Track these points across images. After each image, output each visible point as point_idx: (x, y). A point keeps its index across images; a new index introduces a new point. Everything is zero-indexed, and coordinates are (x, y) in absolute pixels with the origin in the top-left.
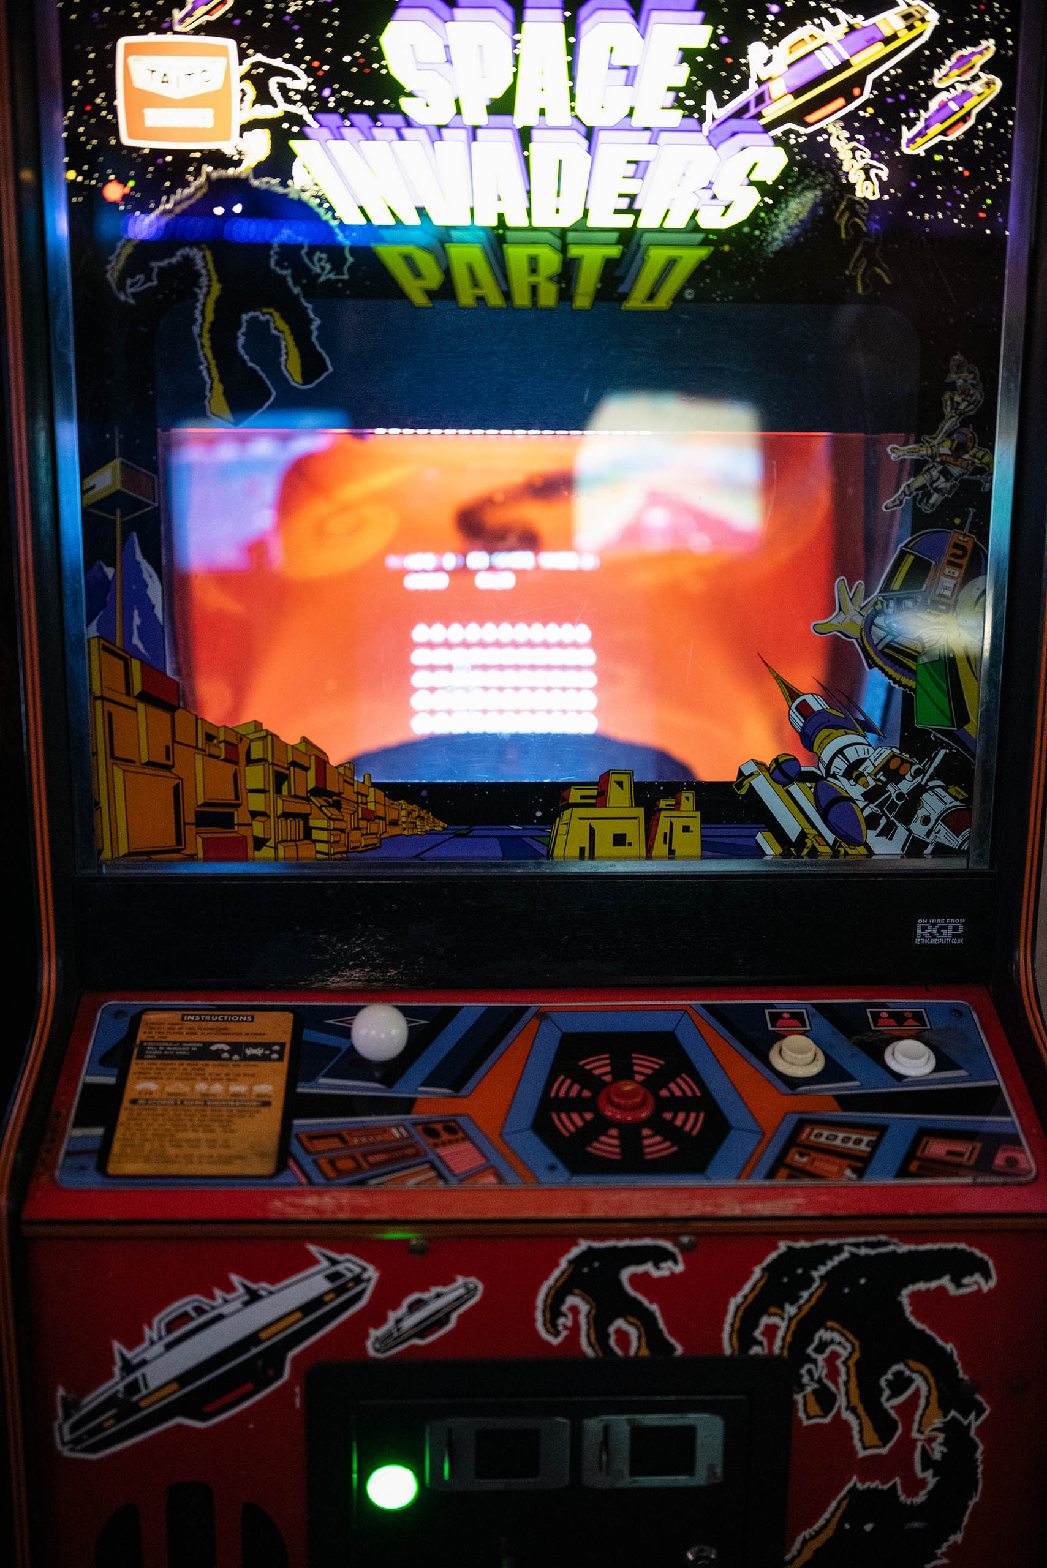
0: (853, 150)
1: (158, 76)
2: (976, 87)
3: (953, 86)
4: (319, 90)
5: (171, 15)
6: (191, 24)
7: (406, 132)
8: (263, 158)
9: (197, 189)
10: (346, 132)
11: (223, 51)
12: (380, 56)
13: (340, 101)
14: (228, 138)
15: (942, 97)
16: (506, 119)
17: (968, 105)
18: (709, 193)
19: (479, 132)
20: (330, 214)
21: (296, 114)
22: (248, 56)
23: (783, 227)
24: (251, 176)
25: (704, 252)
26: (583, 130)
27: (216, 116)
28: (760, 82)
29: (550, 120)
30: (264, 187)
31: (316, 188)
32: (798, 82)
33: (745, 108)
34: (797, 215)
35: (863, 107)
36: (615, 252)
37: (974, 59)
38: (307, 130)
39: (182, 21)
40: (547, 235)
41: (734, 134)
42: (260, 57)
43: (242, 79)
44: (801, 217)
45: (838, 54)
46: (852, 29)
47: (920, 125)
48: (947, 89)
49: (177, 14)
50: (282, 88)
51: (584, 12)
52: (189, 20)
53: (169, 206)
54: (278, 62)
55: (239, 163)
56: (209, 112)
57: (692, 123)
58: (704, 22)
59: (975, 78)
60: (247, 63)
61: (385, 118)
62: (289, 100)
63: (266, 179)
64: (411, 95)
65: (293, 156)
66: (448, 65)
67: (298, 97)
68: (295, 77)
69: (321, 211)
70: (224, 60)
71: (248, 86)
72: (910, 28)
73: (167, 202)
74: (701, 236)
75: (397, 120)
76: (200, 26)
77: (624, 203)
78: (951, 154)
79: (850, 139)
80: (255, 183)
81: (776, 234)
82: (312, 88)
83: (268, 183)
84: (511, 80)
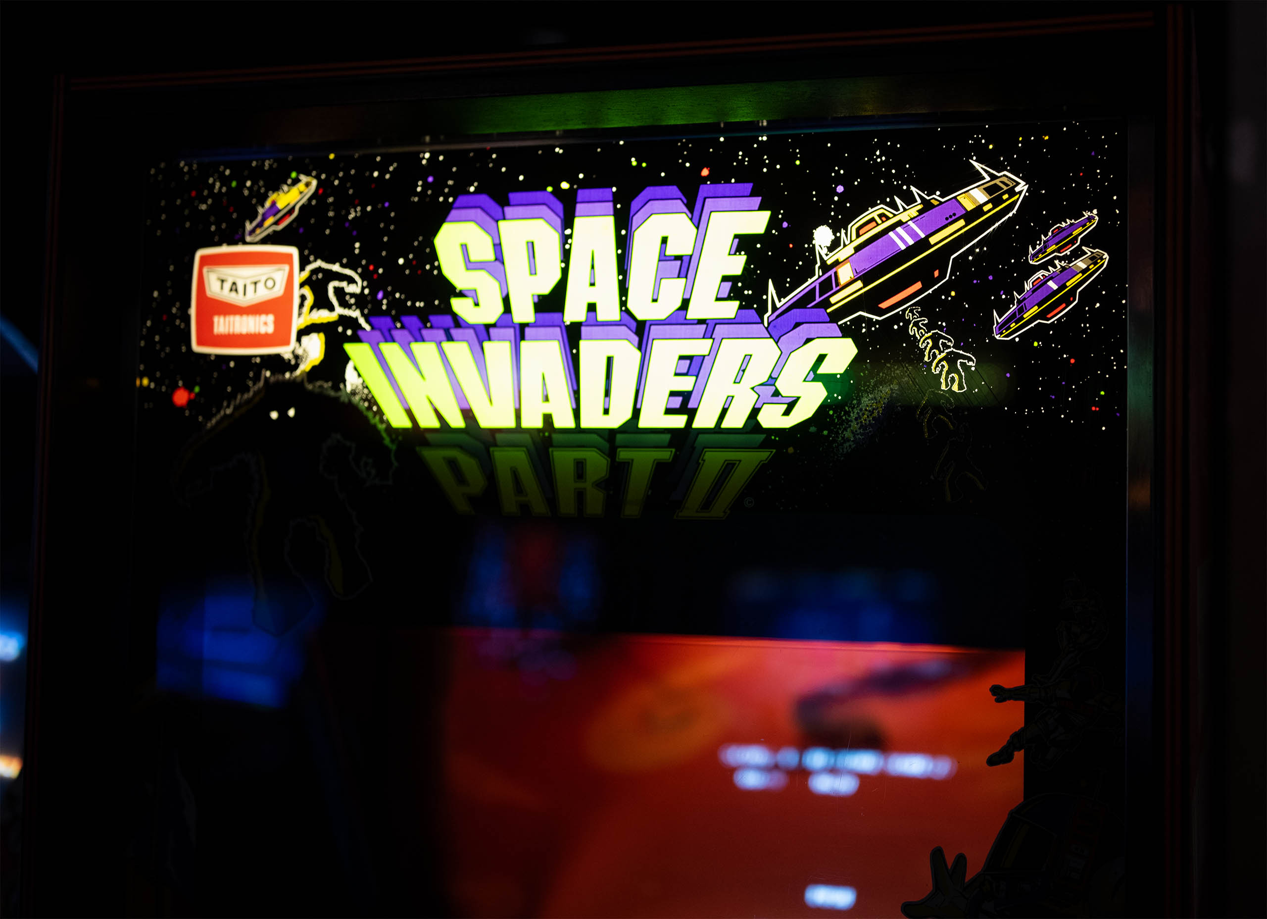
0: (935, 339)
1: (228, 286)
2: (1081, 264)
3: (1051, 263)
4: (373, 293)
5: (244, 227)
6: (261, 234)
7: (454, 332)
8: (317, 363)
9: (255, 394)
10: (396, 333)
11: (288, 258)
12: (434, 256)
13: (392, 303)
14: (287, 343)
15: (1040, 274)
16: (555, 316)
17: (1070, 284)
18: (772, 389)
19: (528, 331)
20: (377, 418)
21: (350, 318)
22: (309, 263)
23: (854, 425)
24: (305, 380)
25: (764, 455)
26: (634, 325)
27: (276, 323)
28: (825, 267)
29: (601, 316)
30: (317, 390)
31: (366, 391)
32: (868, 266)
33: (809, 296)
34: (872, 412)
35: (945, 289)
36: (666, 455)
37: (1075, 233)
38: (360, 333)
39: (253, 232)
40: (595, 437)
41: (797, 325)
42: (319, 263)
43: (302, 285)
44: (875, 414)
45: (912, 233)
46: (927, 206)
47: (1013, 308)
48: (1044, 266)
49: (249, 226)
50: (339, 292)
51: (635, 205)
52: (258, 231)
53: (229, 411)
54: (336, 268)
55: (297, 366)
56: (270, 318)
57: (751, 314)
58: (761, 208)
59: (1077, 254)
60: (309, 268)
61: (435, 319)
62: (344, 304)
63: (319, 383)
64: (461, 294)
65: (347, 359)
66: (498, 263)
67: (353, 301)
68: (351, 280)
69: (370, 415)
70: (286, 268)
71: (307, 291)
72: (996, 202)
73: (228, 406)
74: (763, 436)
75: (447, 320)
76: (268, 236)
77: (677, 402)
78: (1052, 339)
79: (929, 327)
80: (310, 387)
81: (848, 434)
82: (367, 291)
83: (321, 387)
84: (558, 276)
